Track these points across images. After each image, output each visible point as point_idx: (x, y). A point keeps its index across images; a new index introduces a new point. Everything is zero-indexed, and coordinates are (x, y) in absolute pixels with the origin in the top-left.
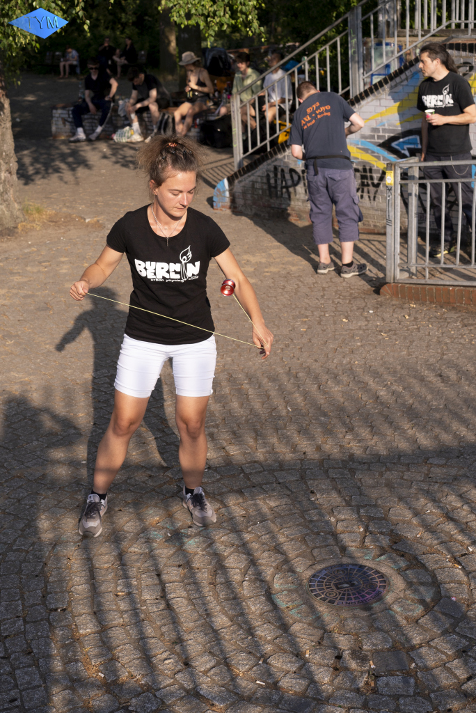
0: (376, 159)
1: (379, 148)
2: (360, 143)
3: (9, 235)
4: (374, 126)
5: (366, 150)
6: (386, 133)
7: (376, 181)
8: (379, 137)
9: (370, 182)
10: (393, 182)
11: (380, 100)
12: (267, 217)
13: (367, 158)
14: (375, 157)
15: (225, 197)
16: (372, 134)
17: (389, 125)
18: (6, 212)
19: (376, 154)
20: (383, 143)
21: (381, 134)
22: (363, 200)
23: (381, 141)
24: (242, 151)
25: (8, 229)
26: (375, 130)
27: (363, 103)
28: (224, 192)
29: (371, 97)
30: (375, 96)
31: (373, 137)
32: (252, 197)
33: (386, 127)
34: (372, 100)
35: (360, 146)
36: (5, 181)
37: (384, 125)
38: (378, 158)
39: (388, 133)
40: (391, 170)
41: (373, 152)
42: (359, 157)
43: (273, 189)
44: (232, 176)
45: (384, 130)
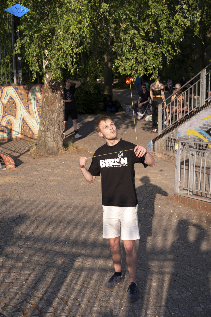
0: (205, 138)
1: (206, 133)
2: (199, 130)
3: (54, 155)
4: (205, 123)
5: (201, 133)
6: (208, 126)
7: (204, 148)
8: (206, 128)
9: (202, 148)
10: (177, 149)
11: (207, 111)
12: (165, 159)
13: (201, 137)
14: (204, 137)
15: (151, 148)
16: (204, 126)
17: (210, 123)
18: (55, 145)
19: (205, 136)
20: (207, 131)
21: (207, 127)
22: (199, 156)
23: (207, 130)
24: (161, 129)
25: (54, 152)
26: (205, 125)
27: (201, 112)
28: (151, 146)
29: (204, 110)
30: (205, 109)
31: (203, 128)
32: (160, 149)
33: (209, 124)
34: (204, 111)
35: (199, 132)
36: (56, 132)
37: (208, 123)
38: (205, 137)
39: (209, 126)
40: (177, 143)
41: (204, 135)
42: (199, 136)
43: (168, 147)
44: (154, 140)
45: (208, 125)
